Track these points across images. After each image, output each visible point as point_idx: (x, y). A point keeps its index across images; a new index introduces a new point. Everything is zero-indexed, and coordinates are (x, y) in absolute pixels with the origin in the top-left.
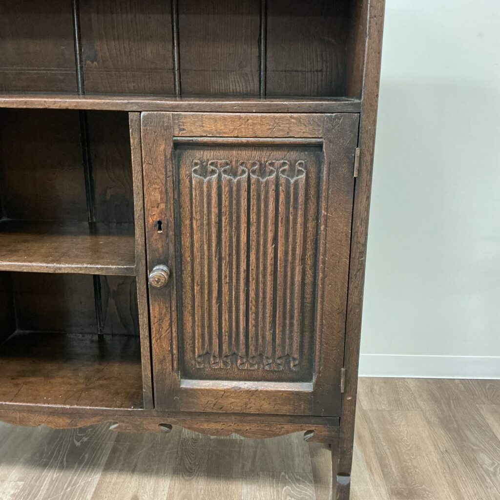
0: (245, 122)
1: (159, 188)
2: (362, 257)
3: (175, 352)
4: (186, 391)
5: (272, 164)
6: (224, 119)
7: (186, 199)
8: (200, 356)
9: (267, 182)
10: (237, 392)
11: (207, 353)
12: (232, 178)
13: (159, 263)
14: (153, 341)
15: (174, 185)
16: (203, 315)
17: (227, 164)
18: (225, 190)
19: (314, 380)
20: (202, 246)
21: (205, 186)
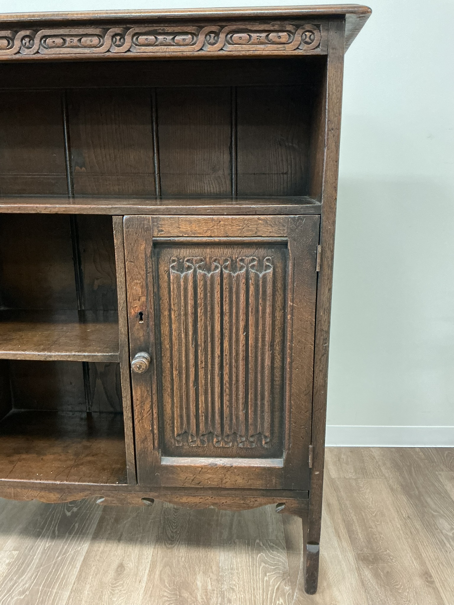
0: (217, 224)
1: (140, 283)
2: (326, 343)
3: (156, 431)
4: (167, 467)
5: (242, 260)
6: (199, 221)
7: (164, 292)
8: (179, 435)
9: (238, 276)
10: (214, 468)
11: (186, 432)
12: (206, 273)
13: (141, 350)
14: (136, 422)
15: (153, 281)
16: (181, 397)
17: (201, 260)
18: (200, 284)
19: (285, 455)
20: (179, 334)
21: (182, 280)
